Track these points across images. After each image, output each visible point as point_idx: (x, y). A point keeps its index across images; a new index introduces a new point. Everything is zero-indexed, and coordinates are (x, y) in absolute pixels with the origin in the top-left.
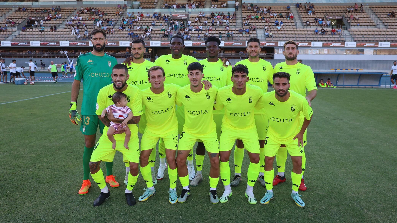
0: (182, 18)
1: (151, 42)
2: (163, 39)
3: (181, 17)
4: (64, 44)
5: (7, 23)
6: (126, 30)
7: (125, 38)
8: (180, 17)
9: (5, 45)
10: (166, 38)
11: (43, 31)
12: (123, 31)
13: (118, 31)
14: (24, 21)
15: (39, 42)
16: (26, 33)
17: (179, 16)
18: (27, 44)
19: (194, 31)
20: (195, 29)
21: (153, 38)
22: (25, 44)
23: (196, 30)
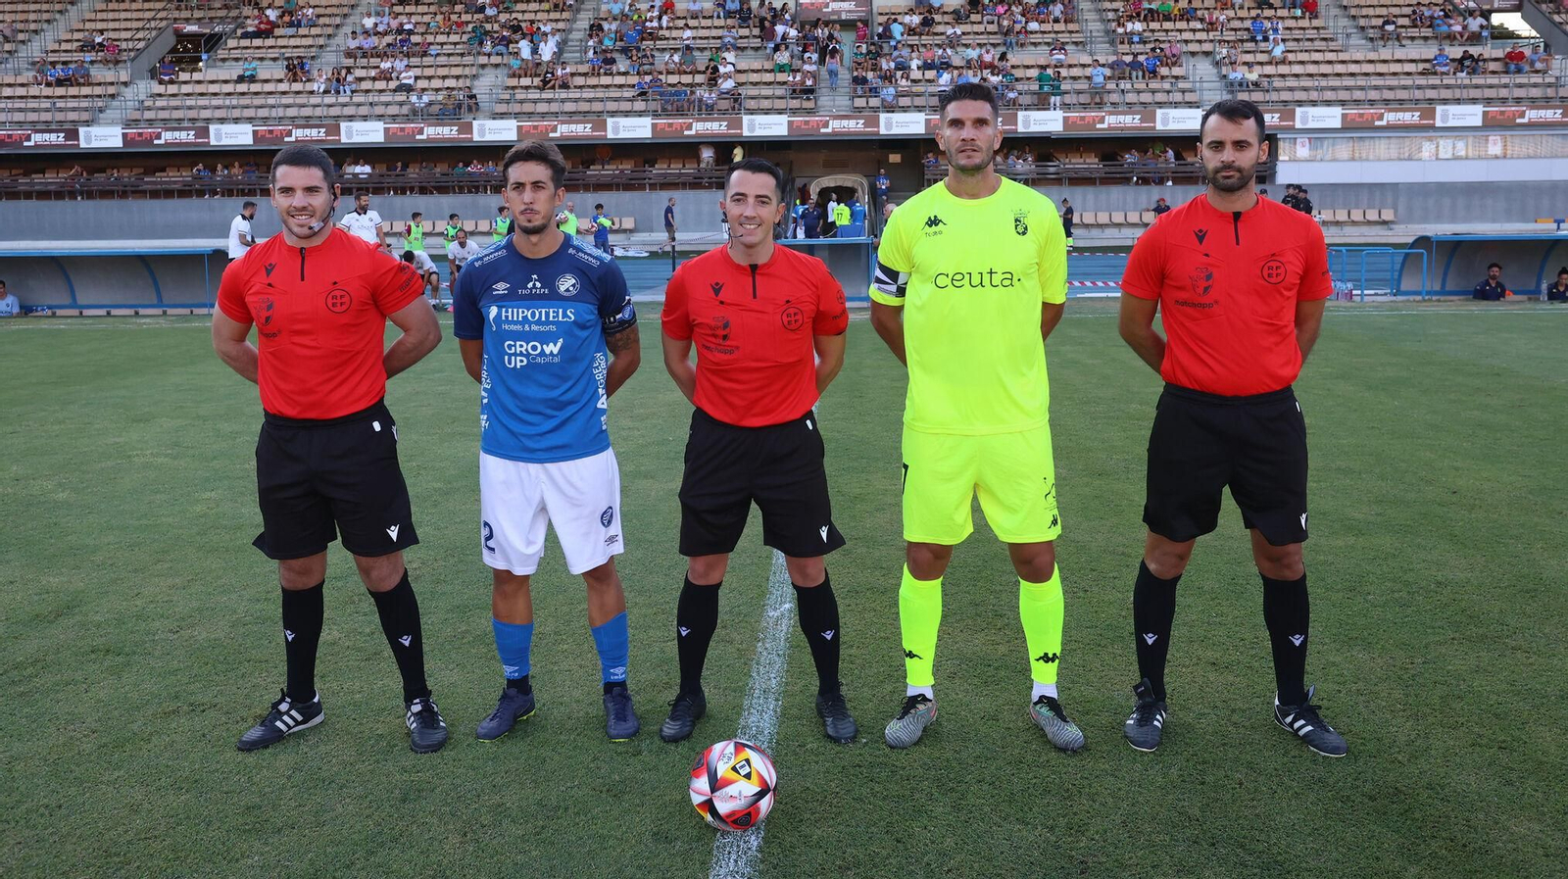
0: (843, 17)
1: (746, 119)
2: (795, 104)
3: (838, 13)
4: (359, 133)
5: (81, 49)
6: (622, 70)
7: (626, 106)
8: (834, 12)
9: (96, 144)
10: (808, 99)
11: (252, 79)
12: (606, 74)
13: (585, 75)
14: (155, 39)
15: (248, 128)
16: (179, 90)
17: (830, 10)
18: (197, 136)
19: (919, 68)
20: (920, 63)
21: (752, 104)
22: (185, 136)
23: (926, 66)
